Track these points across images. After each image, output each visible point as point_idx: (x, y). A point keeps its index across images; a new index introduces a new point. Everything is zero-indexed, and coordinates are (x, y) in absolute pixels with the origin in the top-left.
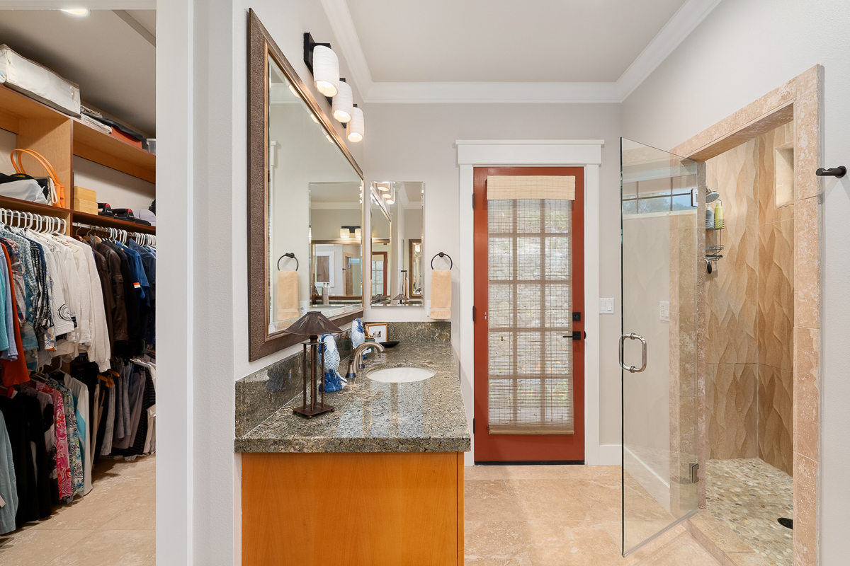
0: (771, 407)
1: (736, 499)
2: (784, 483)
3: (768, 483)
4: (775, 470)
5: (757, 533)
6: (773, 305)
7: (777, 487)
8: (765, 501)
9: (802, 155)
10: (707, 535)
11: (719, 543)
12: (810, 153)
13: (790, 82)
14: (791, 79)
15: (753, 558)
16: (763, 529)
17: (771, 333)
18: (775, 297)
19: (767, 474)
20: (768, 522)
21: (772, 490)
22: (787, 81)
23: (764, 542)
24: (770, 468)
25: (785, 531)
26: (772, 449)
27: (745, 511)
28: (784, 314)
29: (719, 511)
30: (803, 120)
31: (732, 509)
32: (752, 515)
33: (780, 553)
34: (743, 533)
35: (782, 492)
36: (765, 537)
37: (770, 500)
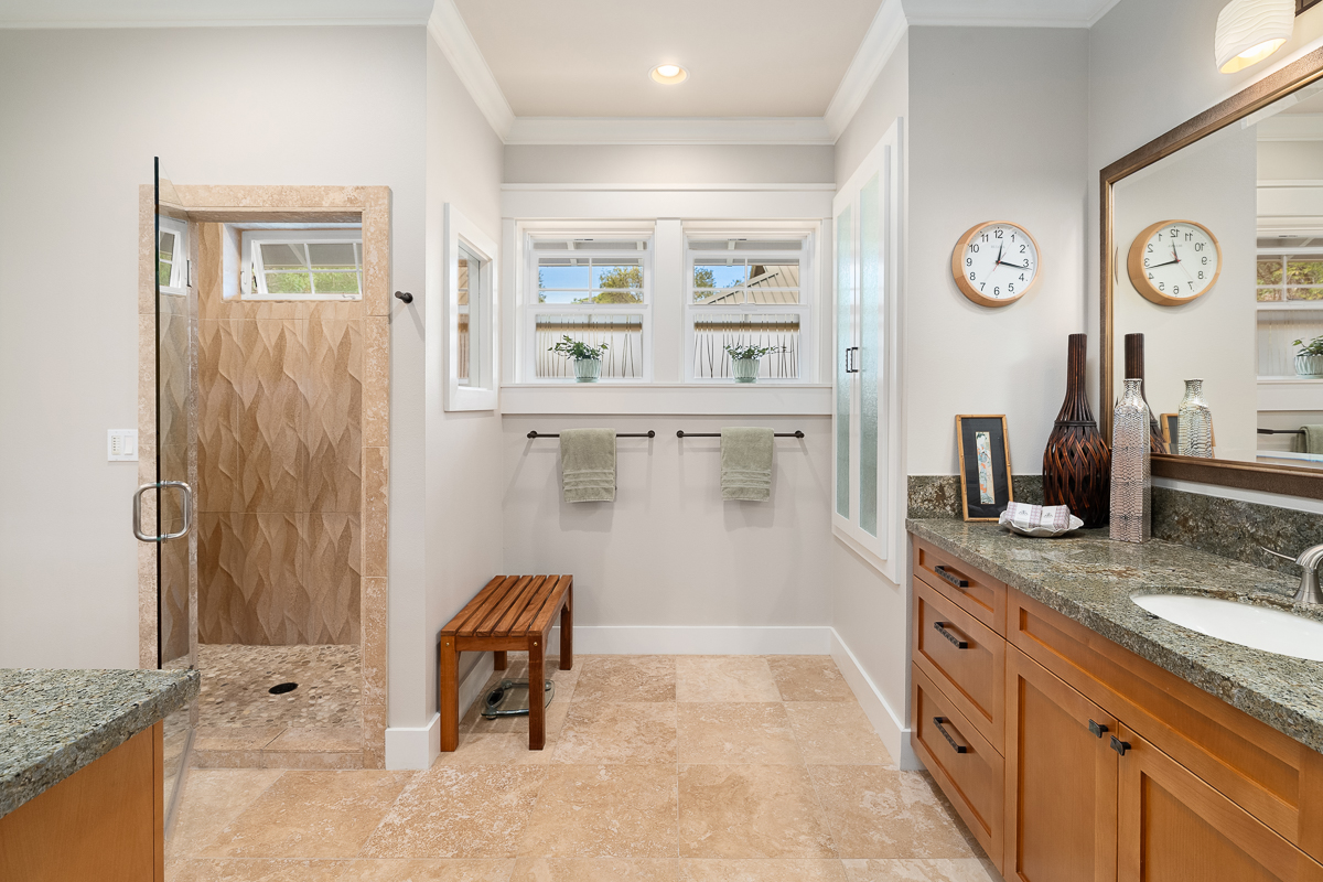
0: (216, 565)
1: (212, 699)
2: (245, 656)
3: (229, 664)
4: (224, 647)
5: (265, 715)
6: (218, 430)
7: (241, 662)
8: (242, 683)
9: (372, 270)
10: (229, 748)
11: (248, 746)
12: (380, 270)
13: (358, 188)
14: (360, 185)
15: (291, 734)
16: (266, 709)
17: (216, 467)
18: (221, 419)
19: (219, 656)
20: (264, 699)
21: (239, 669)
22: (356, 185)
23: (281, 717)
24: (218, 648)
25: (285, 697)
26: (218, 623)
27: (233, 704)
28: (235, 441)
29: (208, 722)
30: (372, 234)
31: (218, 711)
32: (243, 703)
33: (300, 716)
34: (253, 724)
35: (251, 665)
36: (275, 714)
37: (247, 679)
